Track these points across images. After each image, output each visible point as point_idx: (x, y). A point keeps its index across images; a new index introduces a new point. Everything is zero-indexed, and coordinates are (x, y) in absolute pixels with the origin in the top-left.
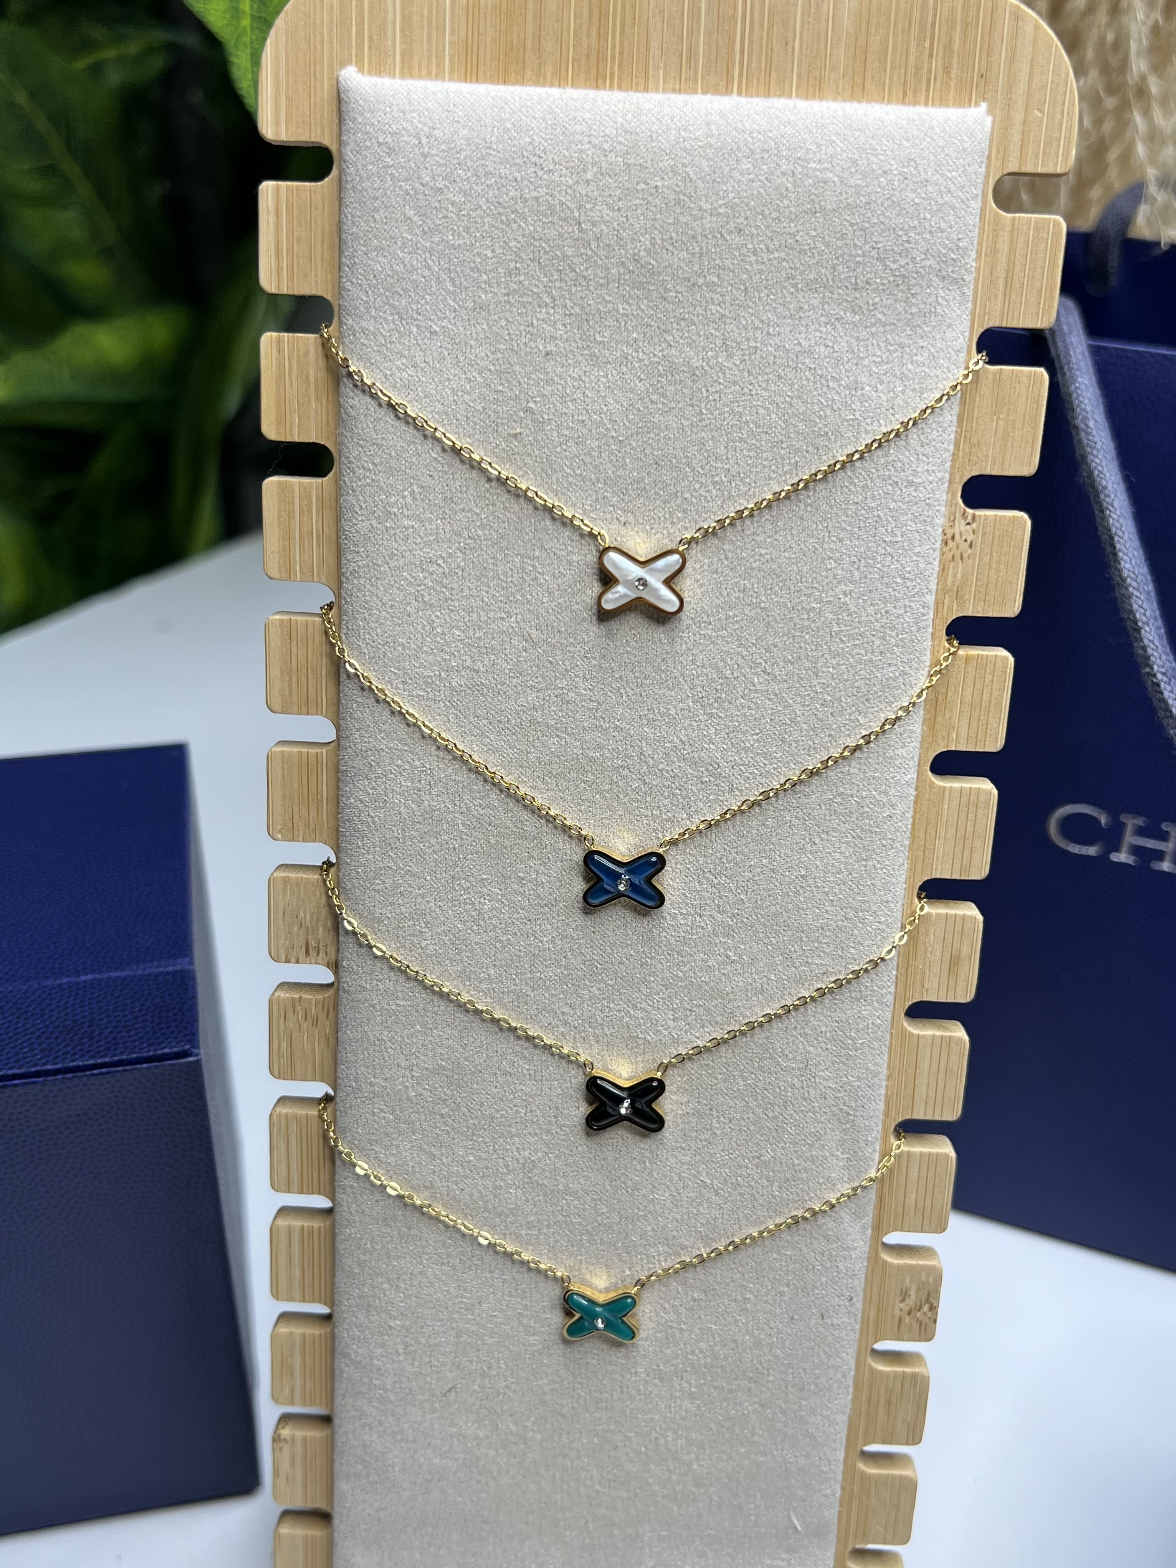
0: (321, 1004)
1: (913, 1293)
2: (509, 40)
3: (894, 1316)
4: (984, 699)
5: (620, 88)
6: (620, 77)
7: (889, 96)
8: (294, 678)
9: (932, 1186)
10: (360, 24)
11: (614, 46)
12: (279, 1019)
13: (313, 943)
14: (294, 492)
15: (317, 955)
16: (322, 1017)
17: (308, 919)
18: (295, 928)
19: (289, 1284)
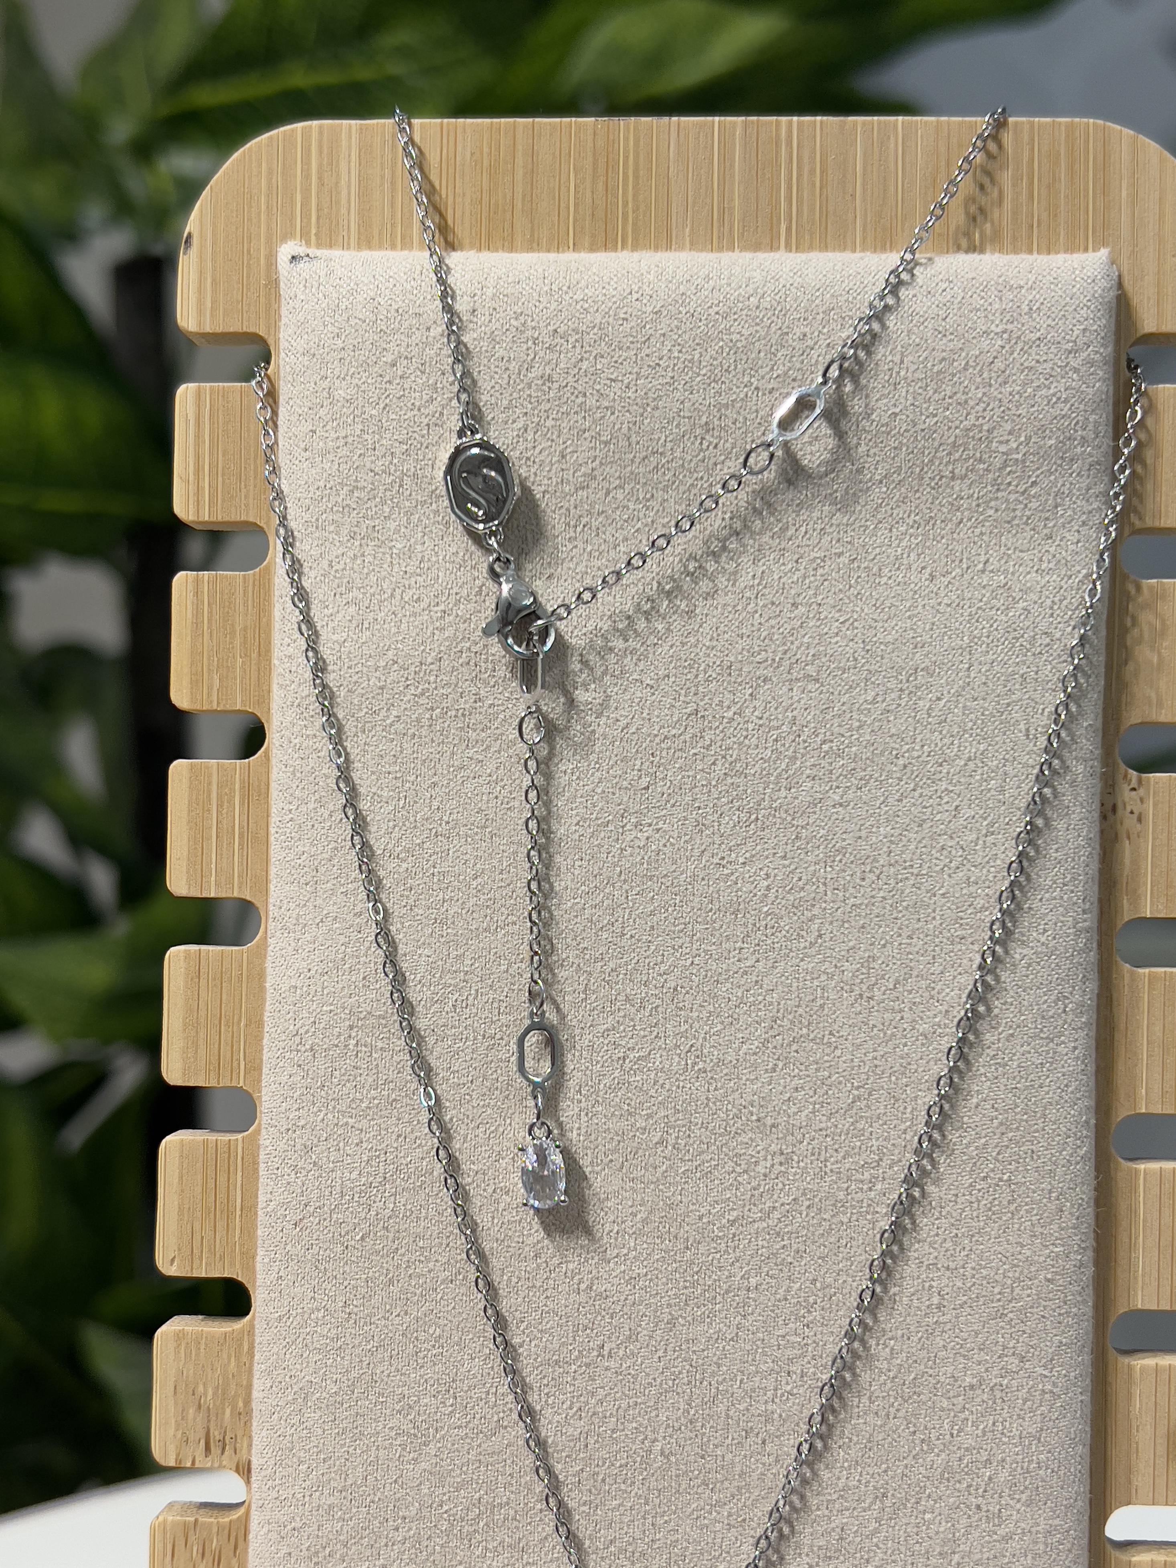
5: (636, 248)
6: (636, 238)
8: (202, 1035)
10: (306, 191)
11: (625, 204)
12: (165, 1555)
13: (216, 1434)
14: (210, 776)
15: (222, 1454)
16: (228, 1550)
17: (209, 1397)
18: (191, 1411)
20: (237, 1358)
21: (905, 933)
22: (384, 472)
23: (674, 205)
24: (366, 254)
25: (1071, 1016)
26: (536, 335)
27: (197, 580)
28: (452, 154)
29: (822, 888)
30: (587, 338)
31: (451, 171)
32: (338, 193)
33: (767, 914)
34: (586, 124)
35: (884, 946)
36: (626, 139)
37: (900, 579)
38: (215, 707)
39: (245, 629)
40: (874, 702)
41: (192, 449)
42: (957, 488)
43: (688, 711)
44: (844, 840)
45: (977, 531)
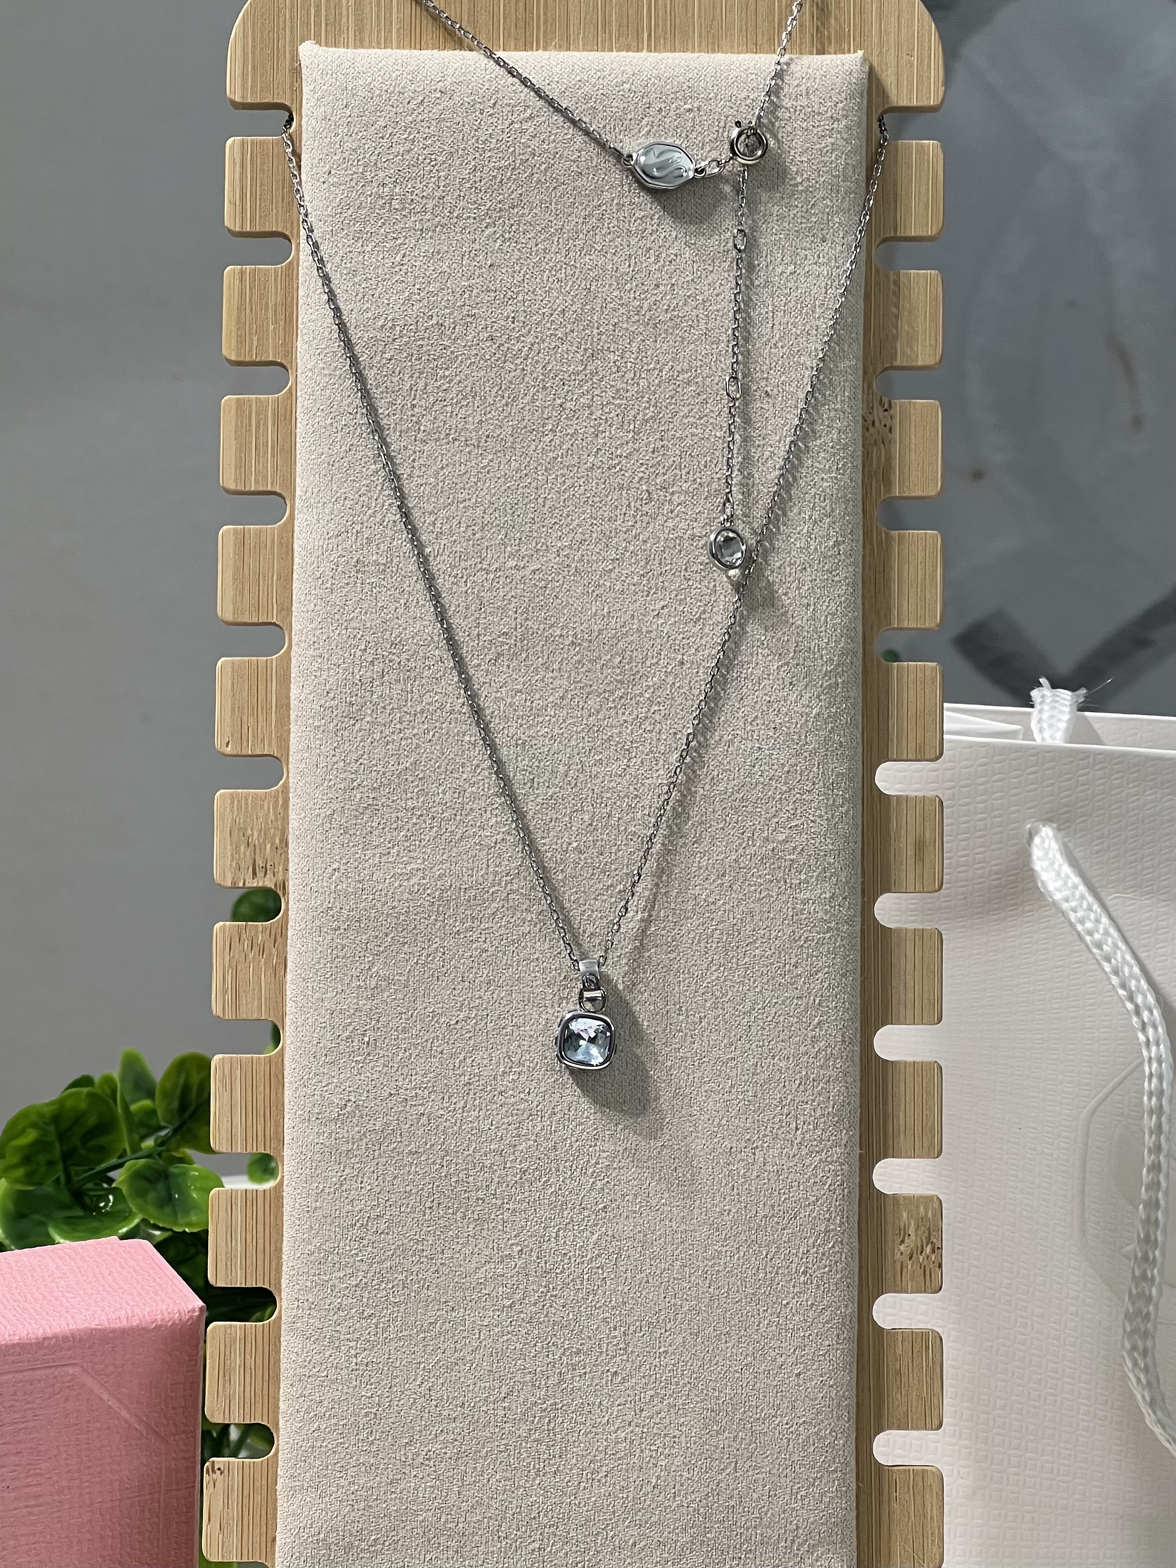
0: (268, 931)
1: (912, 1231)
3: (895, 1262)
4: (919, 576)
6: (545, 42)
8: (247, 587)
9: (920, 1101)
10: (318, 6)
11: (539, 18)
12: (224, 949)
13: (260, 863)
14: (251, 406)
15: (265, 876)
16: (269, 944)
17: (255, 836)
18: (242, 848)
19: (229, 1263)
20: (275, 808)
23: (572, 19)
24: (362, 51)
27: (242, 273)
32: (341, 8)
39: (276, 304)
41: (238, 182)
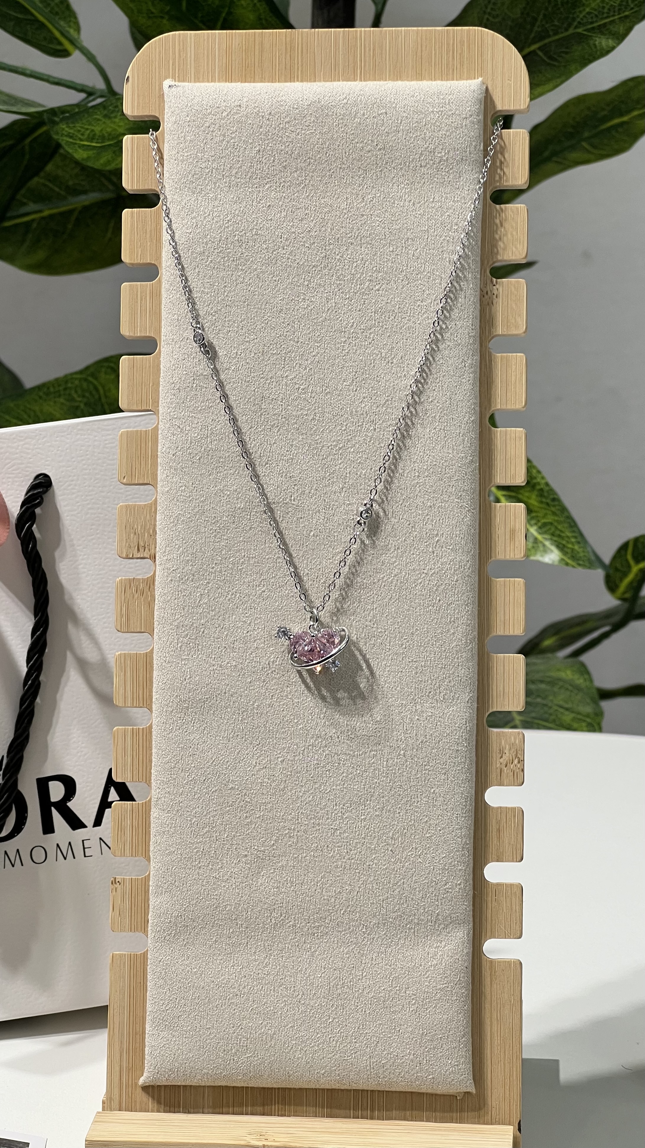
0: (146, 582)
1: (506, 751)
2: (247, 63)
3: (497, 768)
4: (513, 379)
5: (302, 81)
6: (302, 77)
7: (434, 78)
8: (135, 389)
9: (512, 678)
10: (174, 59)
11: (298, 63)
12: (122, 592)
13: (141, 544)
14: (137, 289)
15: (144, 552)
16: (146, 589)
17: (139, 529)
18: (132, 535)
19: (124, 768)
20: (150, 513)
21: (405, 338)
22: (206, 168)
23: (317, 63)
24: (198, 84)
25: (467, 368)
26: (263, 114)
27: (132, 213)
28: (231, 45)
29: (373, 322)
30: (282, 115)
31: (231, 51)
32: (187, 60)
33: (353, 333)
34: (282, 32)
35: (397, 343)
36: (298, 38)
37: (402, 205)
38: (139, 262)
39: (151, 231)
40: (393, 251)
42: (423, 171)
43: (322, 255)
44: (381, 304)
45: (431, 186)
